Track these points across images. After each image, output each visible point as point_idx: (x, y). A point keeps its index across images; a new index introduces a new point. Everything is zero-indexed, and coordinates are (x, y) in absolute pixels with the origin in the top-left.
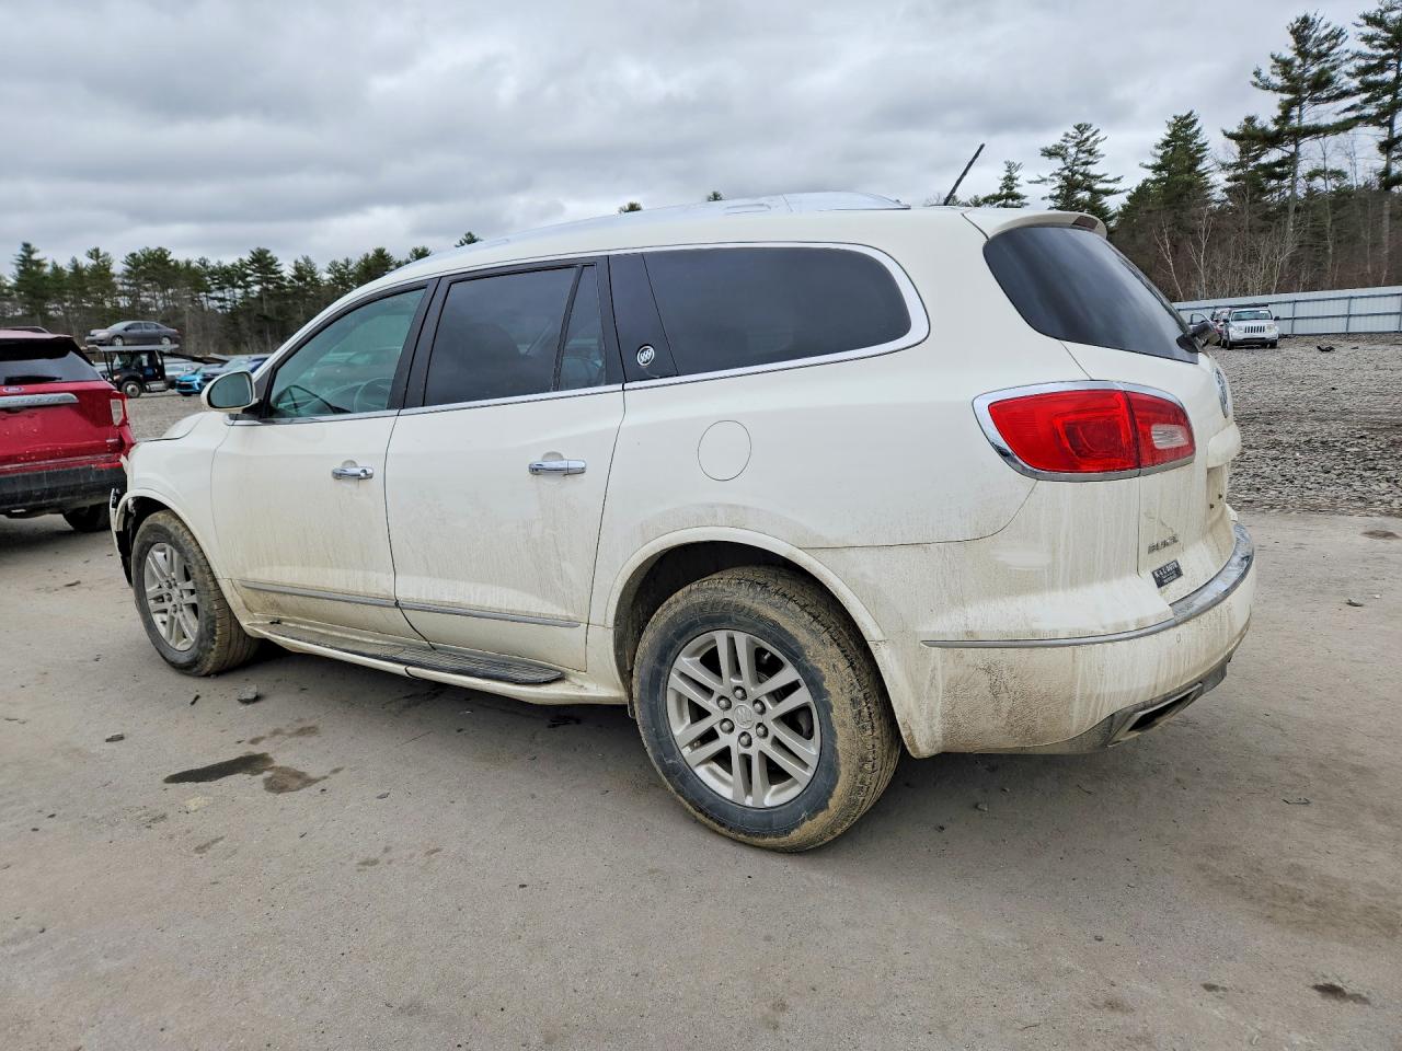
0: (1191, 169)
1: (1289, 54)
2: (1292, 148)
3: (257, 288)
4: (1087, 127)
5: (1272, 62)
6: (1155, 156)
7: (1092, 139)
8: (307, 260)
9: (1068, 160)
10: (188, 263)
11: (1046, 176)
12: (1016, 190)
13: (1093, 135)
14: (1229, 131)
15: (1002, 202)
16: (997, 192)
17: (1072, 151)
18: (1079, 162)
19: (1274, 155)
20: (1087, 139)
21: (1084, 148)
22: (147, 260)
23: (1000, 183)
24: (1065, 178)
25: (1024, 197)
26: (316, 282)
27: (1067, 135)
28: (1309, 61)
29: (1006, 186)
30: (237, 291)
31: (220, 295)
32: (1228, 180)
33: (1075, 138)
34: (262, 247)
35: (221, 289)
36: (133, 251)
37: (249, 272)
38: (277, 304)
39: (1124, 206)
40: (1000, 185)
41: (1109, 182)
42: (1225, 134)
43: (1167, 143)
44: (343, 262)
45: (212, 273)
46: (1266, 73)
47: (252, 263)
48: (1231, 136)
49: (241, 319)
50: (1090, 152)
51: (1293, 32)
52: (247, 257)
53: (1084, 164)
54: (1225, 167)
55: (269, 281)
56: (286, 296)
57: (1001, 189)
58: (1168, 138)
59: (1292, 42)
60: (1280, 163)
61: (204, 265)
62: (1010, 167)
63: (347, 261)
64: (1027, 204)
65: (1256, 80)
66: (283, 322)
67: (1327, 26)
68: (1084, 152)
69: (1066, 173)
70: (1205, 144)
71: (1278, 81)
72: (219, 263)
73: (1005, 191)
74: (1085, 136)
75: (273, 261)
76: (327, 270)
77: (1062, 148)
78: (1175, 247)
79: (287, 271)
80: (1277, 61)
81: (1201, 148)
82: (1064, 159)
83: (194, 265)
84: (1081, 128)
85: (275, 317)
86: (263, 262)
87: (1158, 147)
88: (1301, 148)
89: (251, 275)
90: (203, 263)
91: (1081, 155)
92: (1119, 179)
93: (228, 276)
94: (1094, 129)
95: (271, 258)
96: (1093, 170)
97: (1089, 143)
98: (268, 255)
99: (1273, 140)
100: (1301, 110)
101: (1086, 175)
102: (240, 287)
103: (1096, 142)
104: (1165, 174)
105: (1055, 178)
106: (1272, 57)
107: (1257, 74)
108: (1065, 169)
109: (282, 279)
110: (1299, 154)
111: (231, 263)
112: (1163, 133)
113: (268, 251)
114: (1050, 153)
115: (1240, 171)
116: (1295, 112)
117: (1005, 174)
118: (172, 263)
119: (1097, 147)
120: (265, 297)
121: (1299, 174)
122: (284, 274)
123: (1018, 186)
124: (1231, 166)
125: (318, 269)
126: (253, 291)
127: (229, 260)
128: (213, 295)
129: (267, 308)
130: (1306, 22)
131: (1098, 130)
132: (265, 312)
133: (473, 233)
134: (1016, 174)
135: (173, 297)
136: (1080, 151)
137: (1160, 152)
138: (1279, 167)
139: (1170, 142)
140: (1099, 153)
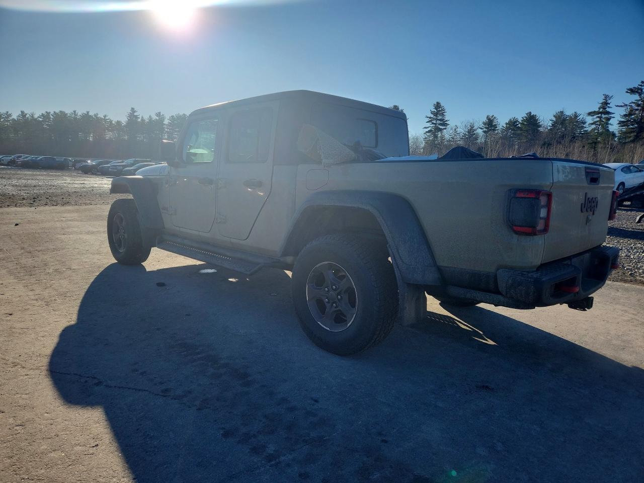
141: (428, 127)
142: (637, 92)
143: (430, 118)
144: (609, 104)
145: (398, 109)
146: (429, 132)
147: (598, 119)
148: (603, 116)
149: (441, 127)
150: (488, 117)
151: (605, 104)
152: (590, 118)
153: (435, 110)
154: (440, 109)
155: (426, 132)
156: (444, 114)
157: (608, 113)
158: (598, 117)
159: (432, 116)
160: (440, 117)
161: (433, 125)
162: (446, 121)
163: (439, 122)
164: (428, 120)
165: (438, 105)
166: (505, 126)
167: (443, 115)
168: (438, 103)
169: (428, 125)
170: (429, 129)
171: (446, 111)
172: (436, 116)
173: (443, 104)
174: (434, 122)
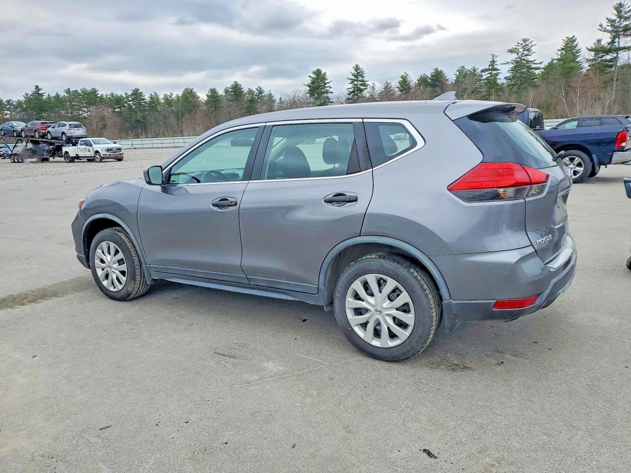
0: (574, 61)
1: (614, 18)
2: (615, 55)
4: (527, 40)
5: (607, 21)
6: (558, 54)
8: (156, 94)
9: (519, 54)
12: (496, 66)
13: (530, 43)
16: (488, 67)
17: (521, 50)
18: (524, 55)
19: (608, 57)
20: (528, 45)
22: (83, 93)
23: (488, 64)
24: (517, 62)
25: (499, 70)
26: (160, 104)
27: (518, 43)
28: (622, 20)
29: (491, 65)
32: (589, 66)
33: (522, 44)
41: (537, 64)
42: (588, 49)
43: (563, 49)
46: (604, 25)
47: (133, 94)
48: (590, 50)
50: (528, 50)
51: (616, 9)
53: (526, 56)
54: (588, 60)
58: (563, 47)
59: (615, 12)
61: (113, 96)
64: (501, 73)
65: (600, 28)
67: (629, 7)
68: (526, 50)
69: (518, 60)
70: (580, 50)
71: (610, 28)
73: (491, 67)
74: (527, 43)
77: (516, 49)
78: (566, 94)
80: (609, 20)
81: (578, 51)
82: (517, 54)
84: (524, 41)
87: (559, 50)
88: (619, 55)
91: (524, 52)
92: (540, 63)
94: (531, 40)
95: (141, 92)
96: (530, 58)
97: (528, 47)
99: (607, 51)
100: (619, 39)
101: (528, 62)
103: (532, 46)
104: (561, 62)
105: (513, 62)
106: (607, 19)
107: (601, 26)
108: (517, 58)
110: (618, 58)
111: (122, 95)
112: (561, 45)
113: (139, 90)
114: (511, 51)
115: (594, 62)
116: (617, 40)
117: (491, 59)
119: (532, 48)
121: (618, 66)
122: (145, 100)
124: (590, 60)
130: (621, 5)
131: (532, 41)
133: (239, 82)
134: (496, 60)
136: (524, 50)
137: (560, 53)
138: (610, 62)
139: (564, 49)
140: (533, 51)
141: (351, 88)
142: (515, 52)
143: (352, 79)
144: (496, 62)
145: (321, 72)
146: (352, 92)
147: (489, 75)
148: (493, 72)
149: (362, 87)
150: (402, 77)
151: (493, 62)
152: (484, 74)
153: (356, 72)
154: (360, 71)
155: (349, 93)
157: (497, 70)
158: (489, 73)
159: (353, 78)
160: (360, 79)
161: (355, 86)
162: (366, 81)
163: (359, 83)
164: (349, 81)
165: (357, 68)
166: (417, 82)
167: (363, 77)
168: (357, 66)
169: (350, 86)
170: (351, 90)
171: (365, 72)
172: (357, 77)
173: (361, 66)
174: (356, 83)
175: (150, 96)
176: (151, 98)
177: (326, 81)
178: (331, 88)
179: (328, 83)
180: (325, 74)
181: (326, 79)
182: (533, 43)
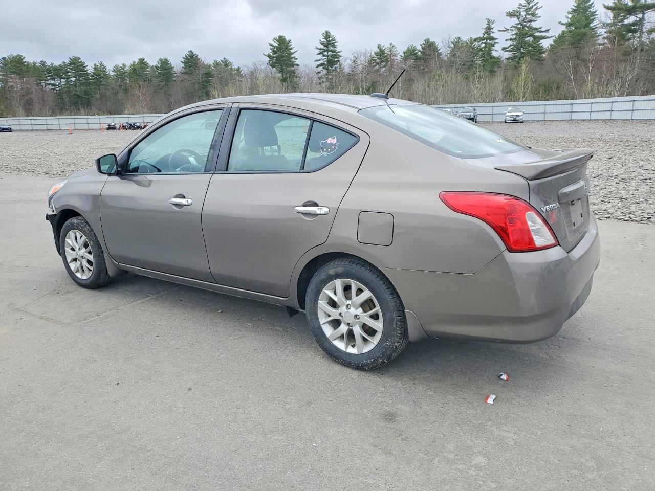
0: (587, 25)
2: (640, 16)
3: (73, 79)
6: (567, 18)
7: (535, 7)
8: (101, 64)
9: (520, 19)
10: (34, 64)
11: (509, 28)
12: (492, 35)
13: (535, 5)
14: (607, 4)
15: (484, 41)
16: (482, 36)
17: (523, 14)
18: (527, 20)
19: (631, 19)
20: (532, 7)
21: (530, 12)
22: (12, 61)
23: (483, 31)
24: (518, 29)
25: (497, 39)
26: (106, 76)
27: (520, 4)
29: (486, 33)
30: (62, 80)
31: (53, 82)
32: (606, 32)
33: (523, 6)
34: (76, 56)
35: (53, 79)
36: (4, 56)
37: (68, 70)
38: (85, 88)
39: (551, 45)
40: (483, 32)
41: (543, 32)
42: (605, 7)
43: (574, 11)
44: (121, 66)
45: (47, 70)
47: (71, 64)
48: (608, 8)
49: (65, 96)
50: (533, 15)
52: (67, 61)
53: (530, 21)
54: (605, 25)
55: (80, 75)
56: (89, 84)
57: (484, 34)
58: (575, 8)
60: (634, 24)
61: (43, 65)
62: (489, 21)
63: (124, 65)
64: (498, 43)
66: (88, 99)
68: (529, 15)
69: (519, 26)
70: (596, 12)
72: (52, 64)
73: (486, 35)
74: (531, 5)
75: (82, 64)
76: (112, 69)
77: (518, 12)
78: (575, 68)
79: (90, 69)
81: (593, 14)
82: (518, 18)
83: (37, 65)
85: (84, 96)
86: (76, 65)
87: (569, 13)
88: (646, 15)
89: (70, 72)
90: (43, 63)
91: (527, 16)
92: (548, 30)
93: (56, 72)
95: (81, 62)
96: (534, 25)
97: (532, 10)
98: (79, 61)
99: (631, 11)
101: (531, 28)
102: (64, 78)
103: (536, 9)
104: (572, 28)
105: (513, 29)
108: (518, 24)
109: (88, 74)
110: (644, 19)
111: (59, 64)
113: (79, 58)
114: (511, 15)
115: (613, 28)
117: (486, 26)
118: (26, 64)
119: (537, 12)
120: (78, 84)
121: (644, 30)
122: (89, 72)
123: (493, 32)
124: (608, 24)
125: (107, 70)
126: (72, 81)
127: (57, 63)
128: (49, 82)
129: (80, 90)
131: (538, 3)
132: (78, 93)
133: (193, 51)
134: (492, 26)
135: (27, 83)
136: (527, 14)
137: (570, 16)
138: (634, 26)
139: (576, 10)
140: (538, 16)
141: (320, 60)
142: (515, 16)
143: (321, 49)
144: (493, 29)
145: (285, 39)
146: (322, 65)
148: (489, 42)
149: (334, 59)
151: (489, 29)
152: (476, 43)
153: (325, 41)
154: (330, 39)
155: (318, 66)
156: (336, 44)
157: (493, 39)
158: (483, 43)
159: (322, 47)
160: (331, 48)
161: (325, 57)
162: (339, 52)
163: (330, 53)
164: (318, 51)
165: (327, 35)
167: (333, 45)
168: (327, 32)
169: (320, 57)
170: (322, 62)
171: (337, 40)
172: (327, 47)
173: (332, 34)
174: (326, 53)
175: (94, 66)
176: (95, 68)
177: (292, 51)
178: (297, 59)
179: (294, 53)
180: (289, 42)
181: (291, 49)
182: (539, 5)
